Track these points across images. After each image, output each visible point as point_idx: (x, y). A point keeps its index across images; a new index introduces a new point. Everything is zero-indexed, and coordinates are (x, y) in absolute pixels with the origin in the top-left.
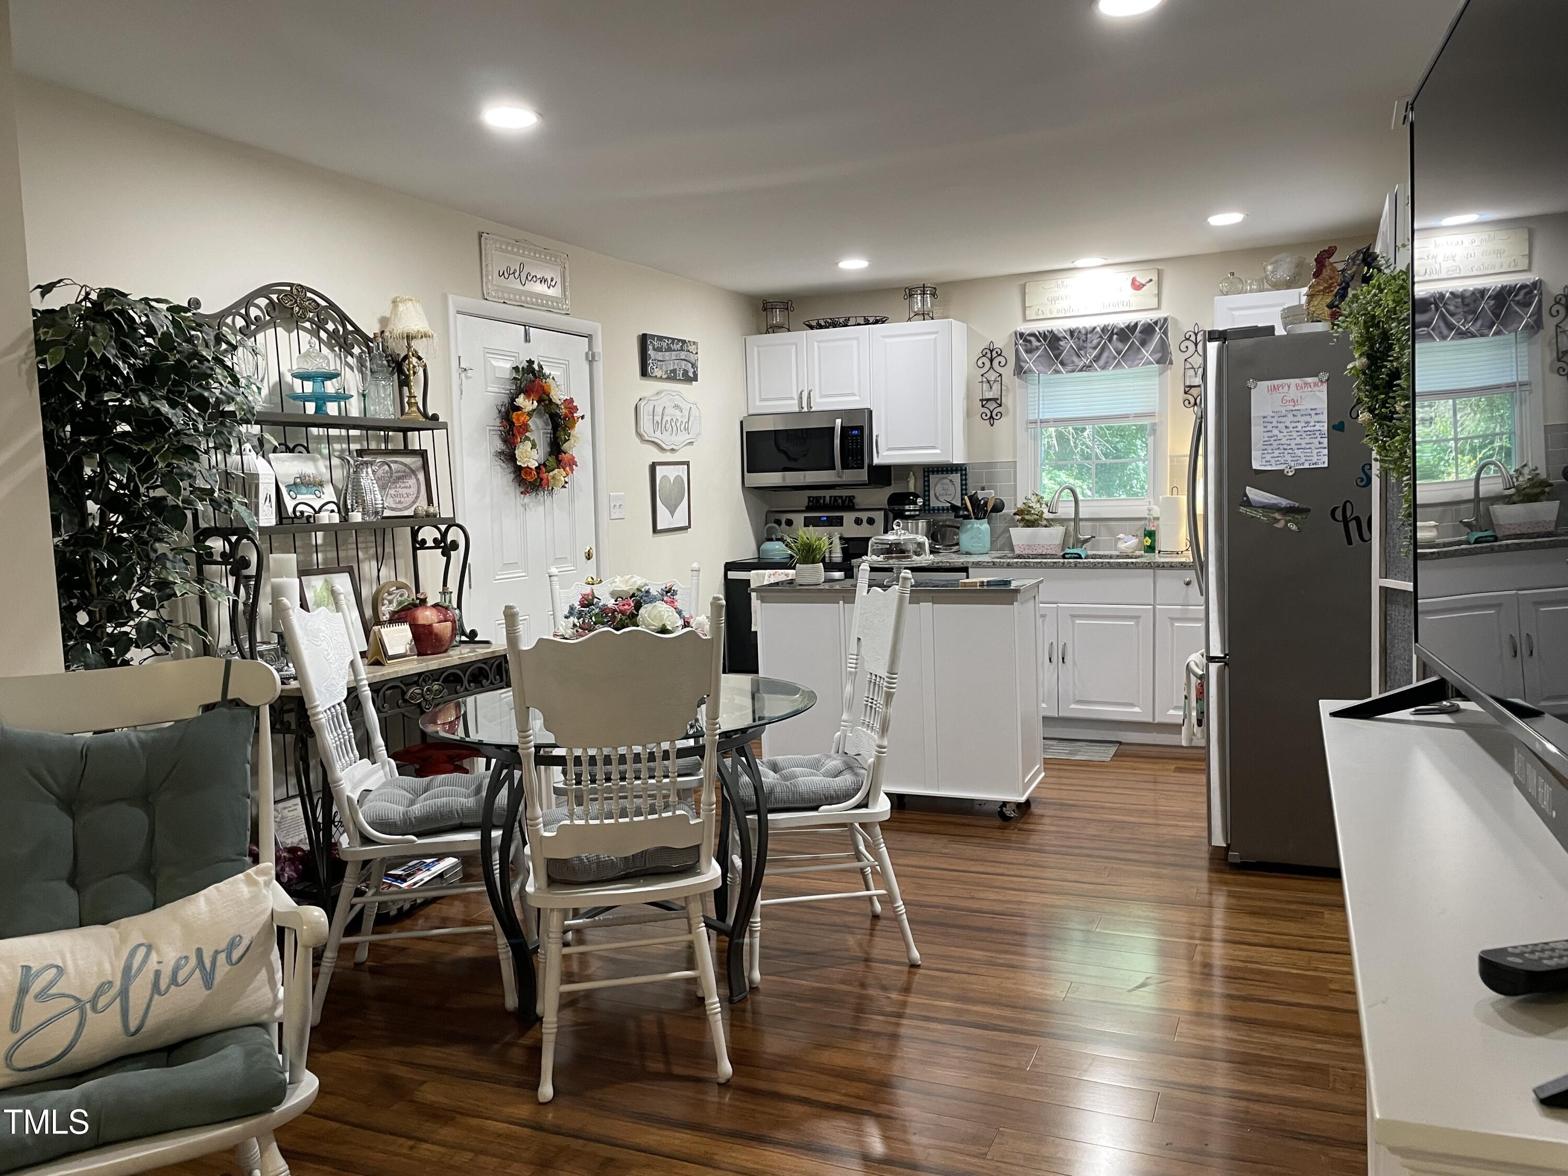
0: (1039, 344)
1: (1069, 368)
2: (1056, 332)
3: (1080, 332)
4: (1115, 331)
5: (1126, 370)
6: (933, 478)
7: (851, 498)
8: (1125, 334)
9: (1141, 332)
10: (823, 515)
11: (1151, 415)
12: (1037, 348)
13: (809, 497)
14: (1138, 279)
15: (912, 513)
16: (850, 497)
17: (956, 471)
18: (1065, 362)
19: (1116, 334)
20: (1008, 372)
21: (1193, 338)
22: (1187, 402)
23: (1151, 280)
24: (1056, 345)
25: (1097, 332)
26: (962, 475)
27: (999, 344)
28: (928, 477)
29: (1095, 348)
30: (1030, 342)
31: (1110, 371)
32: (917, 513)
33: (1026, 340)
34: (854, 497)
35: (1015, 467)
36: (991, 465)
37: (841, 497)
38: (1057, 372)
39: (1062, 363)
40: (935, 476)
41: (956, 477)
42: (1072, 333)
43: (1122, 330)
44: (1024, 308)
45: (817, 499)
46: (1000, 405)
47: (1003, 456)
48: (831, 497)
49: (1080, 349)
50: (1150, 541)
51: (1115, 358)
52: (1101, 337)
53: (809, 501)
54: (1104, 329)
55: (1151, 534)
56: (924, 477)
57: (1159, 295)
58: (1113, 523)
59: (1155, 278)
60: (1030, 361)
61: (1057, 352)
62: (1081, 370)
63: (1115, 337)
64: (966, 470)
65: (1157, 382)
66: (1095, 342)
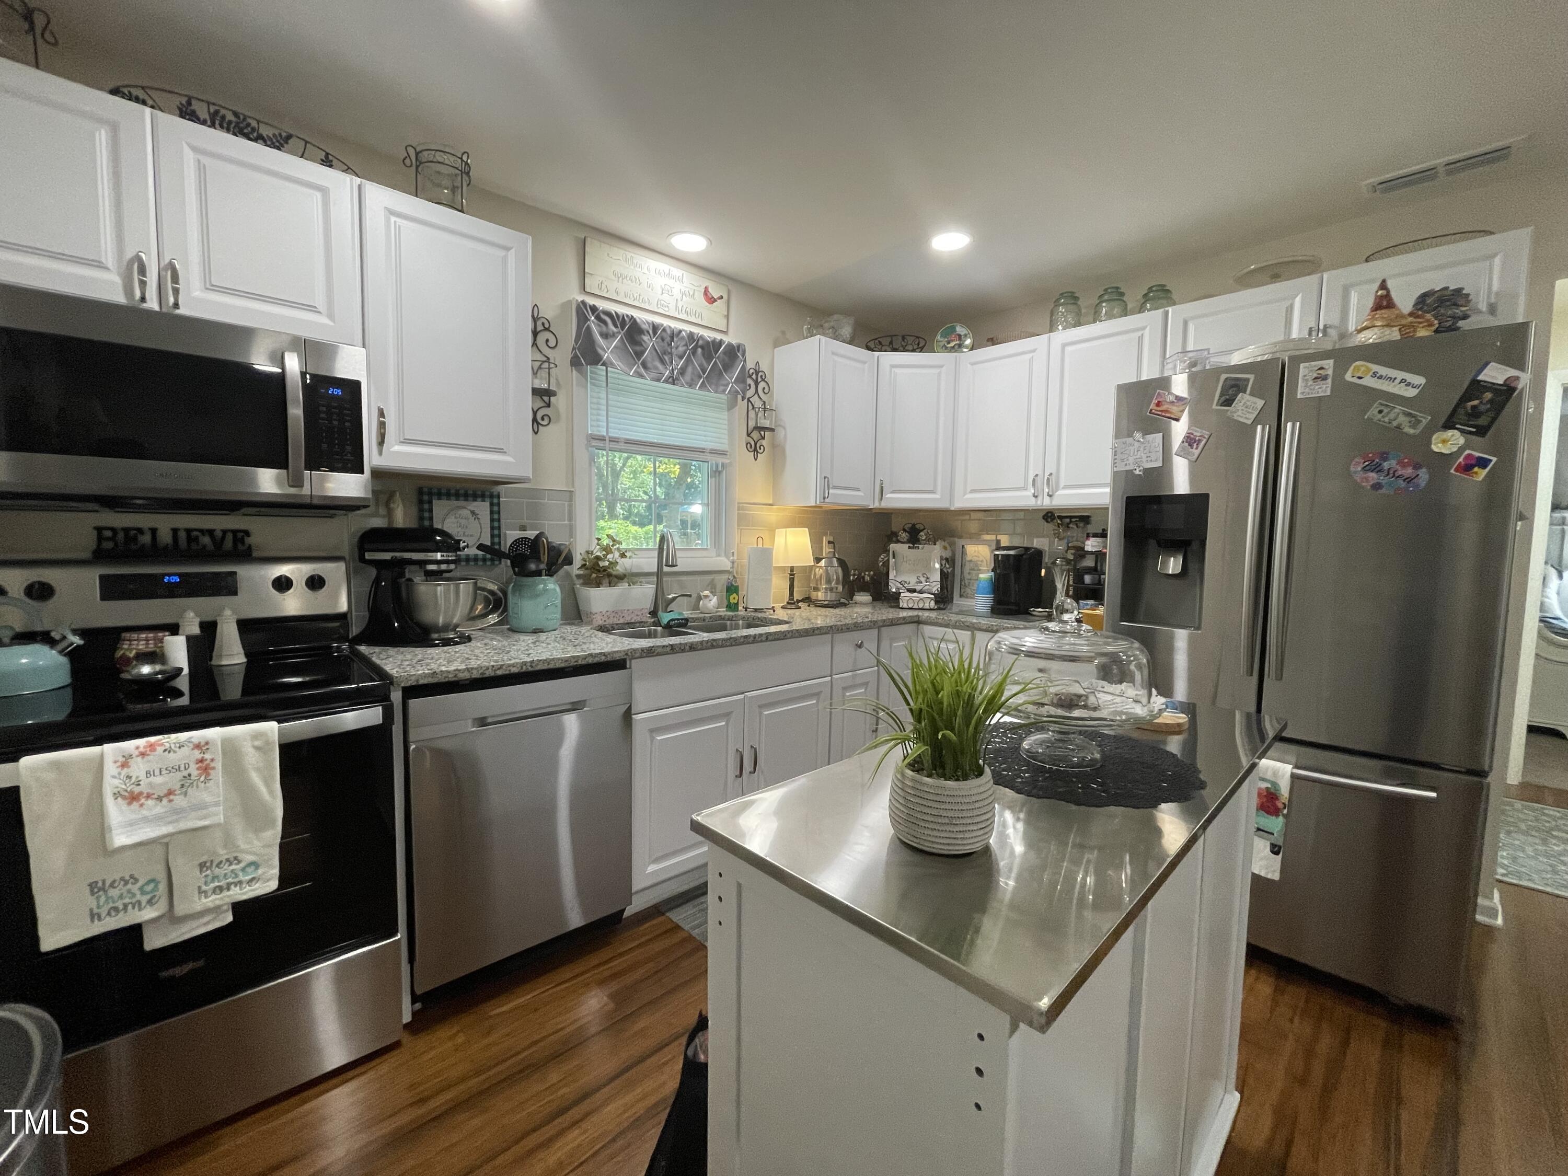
0: (615, 330)
1: (653, 375)
2: (638, 320)
3: (664, 330)
4: (701, 342)
5: (710, 395)
6: (440, 508)
7: (240, 536)
8: (709, 349)
9: (725, 353)
10: (172, 572)
11: (723, 453)
12: (614, 335)
13: (99, 530)
14: (710, 290)
15: (444, 567)
16: (235, 532)
17: (483, 497)
18: (649, 365)
19: (702, 347)
20: (562, 355)
21: (754, 377)
22: (749, 445)
23: (721, 297)
24: (637, 338)
25: (683, 338)
26: (492, 504)
27: (548, 312)
29: (681, 357)
30: (605, 323)
31: (696, 391)
32: (452, 566)
33: (598, 318)
34: (247, 533)
35: (571, 500)
36: (536, 493)
37: (211, 532)
38: (641, 376)
39: (644, 365)
40: (444, 502)
41: (483, 508)
42: (655, 328)
43: (708, 342)
44: (583, 274)
45: (131, 534)
46: (548, 405)
47: (554, 481)
48: (175, 531)
49: (665, 353)
50: (737, 598)
51: (700, 377)
52: (686, 345)
53: (100, 538)
54: (691, 335)
56: (421, 502)
57: (727, 317)
58: (684, 578)
59: (725, 297)
60: (608, 349)
61: (638, 348)
62: (666, 381)
63: (699, 350)
64: (499, 497)
65: (726, 417)
66: (681, 349)
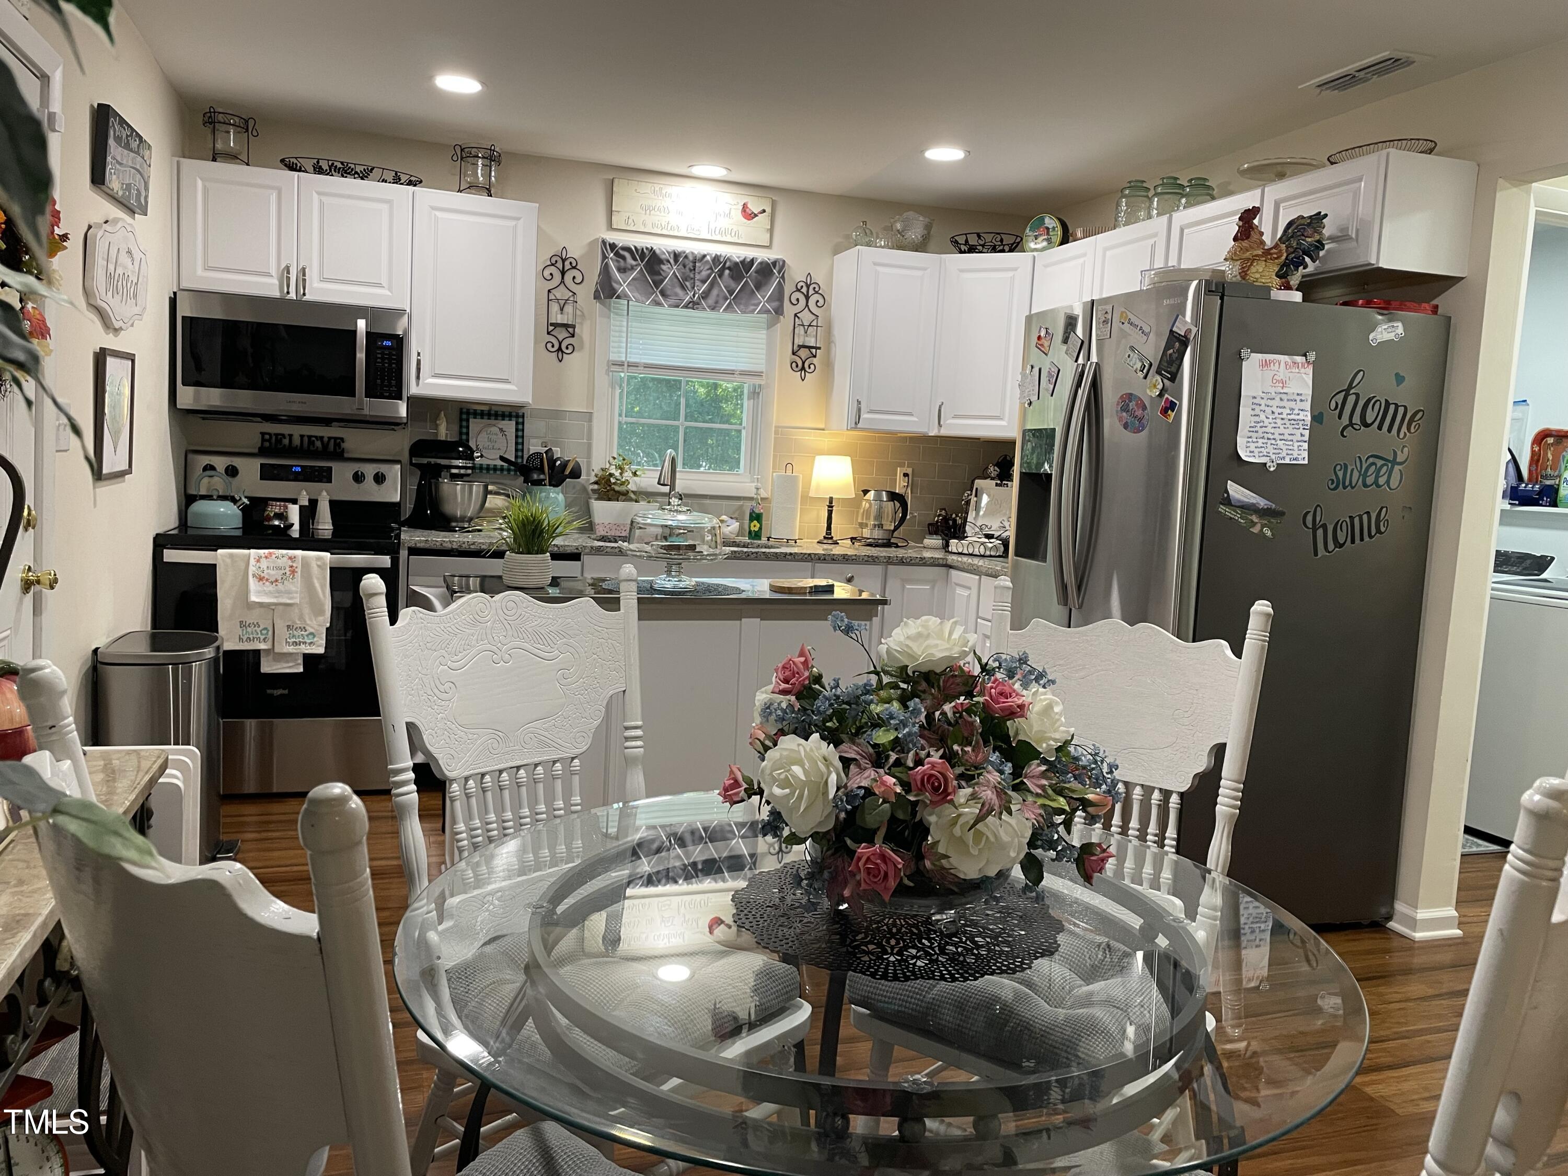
0: (634, 263)
1: (672, 302)
2: (658, 252)
3: (686, 257)
4: (728, 264)
5: (737, 316)
6: (475, 425)
7: (339, 441)
8: (739, 269)
9: (757, 272)
10: (297, 465)
11: (758, 374)
12: (632, 268)
13: (263, 434)
14: (749, 206)
15: (462, 471)
16: (336, 439)
17: (509, 416)
18: (668, 292)
19: (729, 268)
20: (585, 292)
21: (804, 290)
22: (794, 365)
23: (764, 211)
24: (656, 268)
25: (708, 261)
26: (517, 423)
27: (575, 251)
28: (468, 421)
29: (704, 282)
30: (624, 258)
31: (721, 314)
32: (469, 471)
33: (617, 254)
34: (342, 440)
35: (590, 420)
36: (557, 414)
37: (322, 438)
38: (658, 304)
39: (663, 294)
40: (478, 420)
41: (510, 426)
42: (676, 256)
43: (736, 264)
44: (610, 212)
45: (279, 437)
46: (573, 336)
47: (574, 404)
48: (302, 436)
49: (686, 279)
50: (758, 525)
51: (727, 299)
52: (711, 268)
53: (263, 440)
54: (716, 259)
55: (756, 517)
56: (461, 420)
57: (771, 231)
58: (708, 501)
59: (768, 210)
60: (623, 284)
61: (657, 278)
62: (686, 307)
63: (727, 272)
64: (523, 417)
65: (764, 336)
66: (705, 273)
